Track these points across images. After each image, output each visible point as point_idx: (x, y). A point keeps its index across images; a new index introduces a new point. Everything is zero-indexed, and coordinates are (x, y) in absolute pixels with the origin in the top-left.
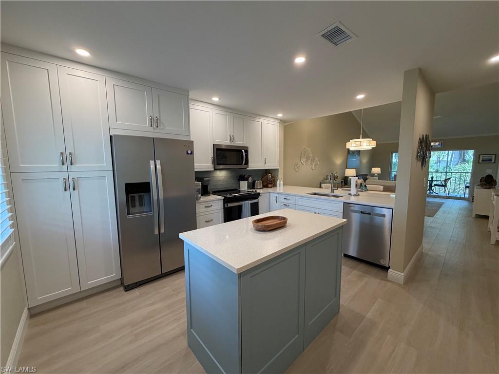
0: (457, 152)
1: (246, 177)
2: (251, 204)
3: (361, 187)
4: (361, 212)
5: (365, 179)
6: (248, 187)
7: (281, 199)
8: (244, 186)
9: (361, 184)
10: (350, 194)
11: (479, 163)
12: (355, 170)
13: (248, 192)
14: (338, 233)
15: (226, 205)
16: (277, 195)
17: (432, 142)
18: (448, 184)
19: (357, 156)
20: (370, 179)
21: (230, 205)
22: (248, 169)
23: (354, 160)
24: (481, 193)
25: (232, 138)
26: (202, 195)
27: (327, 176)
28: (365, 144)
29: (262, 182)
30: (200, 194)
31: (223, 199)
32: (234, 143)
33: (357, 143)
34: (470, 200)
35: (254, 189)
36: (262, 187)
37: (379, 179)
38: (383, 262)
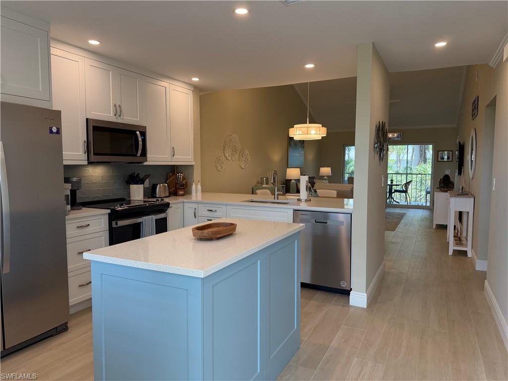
0: (418, 147)
1: (141, 177)
2: (156, 220)
3: (311, 192)
4: (315, 220)
6: (145, 196)
7: (203, 212)
8: (137, 193)
10: (299, 200)
11: (438, 161)
12: (299, 169)
13: (145, 202)
15: (114, 223)
16: (195, 206)
17: (390, 132)
18: (409, 190)
19: (300, 149)
21: (122, 223)
22: (145, 163)
23: (297, 156)
24: (440, 196)
26: (72, 208)
27: (262, 179)
28: (313, 132)
29: (168, 186)
30: (68, 204)
31: (109, 214)
32: (123, 119)
33: (303, 129)
34: (431, 209)
35: (155, 197)
36: (167, 195)
37: (329, 183)
38: (344, 285)
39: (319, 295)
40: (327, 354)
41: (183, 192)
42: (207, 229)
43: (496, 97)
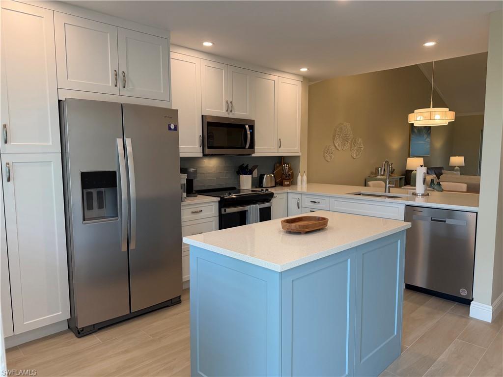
1: (250, 168)
2: (260, 209)
3: (433, 185)
4: (432, 219)
5: (439, 175)
6: (253, 185)
7: (307, 203)
8: (246, 183)
9: (432, 181)
10: (415, 194)
12: (422, 159)
13: (252, 191)
15: (223, 210)
16: (299, 196)
19: (425, 136)
20: (448, 174)
21: (229, 210)
22: (253, 155)
23: (422, 143)
25: (230, 105)
26: (187, 195)
27: (377, 169)
28: (438, 117)
29: (274, 176)
30: (185, 193)
31: (219, 201)
32: (234, 114)
33: (425, 114)
35: (262, 187)
36: (274, 185)
39: (432, 301)
40: (432, 368)
41: (288, 183)
42: (297, 222)
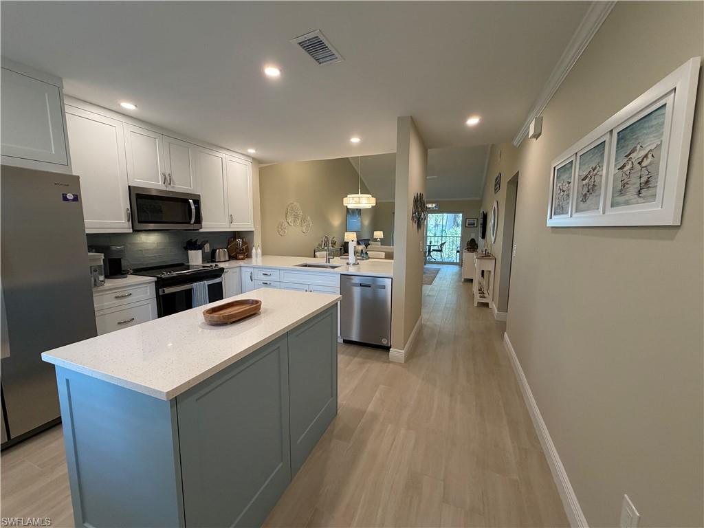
0: (451, 216)
1: (198, 243)
2: (208, 285)
3: (361, 255)
4: (361, 285)
5: (367, 245)
6: (204, 260)
7: (259, 275)
8: (196, 259)
9: (362, 250)
10: (348, 264)
11: (466, 227)
12: (355, 233)
13: (204, 267)
14: (332, 314)
15: (160, 290)
16: (252, 270)
17: (428, 203)
18: (443, 249)
19: (357, 216)
20: (373, 245)
21: (168, 290)
22: (201, 230)
23: (355, 221)
24: (468, 257)
25: (168, 178)
26: (107, 277)
28: (364, 201)
29: (228, 251)
30: (102, 275)
31: (156, 282)
32: (173, 187)
33: (356, 199)
34: (460, 264)
35: (215, 262)
36: (227, 259)
37: (382, 245)
38: (384, 342)
39: (364, 351)
41: (243, 257)
43: (518, 172)
